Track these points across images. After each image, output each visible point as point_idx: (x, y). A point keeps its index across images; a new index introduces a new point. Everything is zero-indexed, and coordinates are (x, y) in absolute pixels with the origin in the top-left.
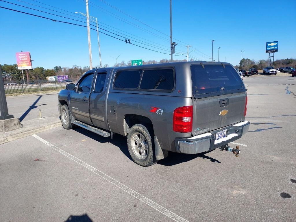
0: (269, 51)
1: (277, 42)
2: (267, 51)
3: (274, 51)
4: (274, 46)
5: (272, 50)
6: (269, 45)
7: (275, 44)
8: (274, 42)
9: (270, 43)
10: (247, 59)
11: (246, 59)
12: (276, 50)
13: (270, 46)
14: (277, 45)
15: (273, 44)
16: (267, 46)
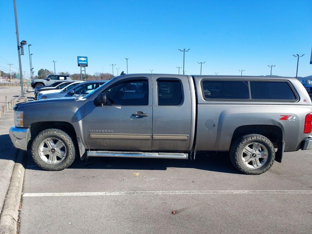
0: (81, 65)
1: (86, 58)
2: (79, 65)
3: (85, 66)
4: (84, 61)
5: (83, 64)
6: (80, 59)
7: (85, 59)
8: (84, 57)
9: (81, 57)
10: (46, 70)
11: (44, 69)
12: (87, 66)
13: (81, 61)
14: (87, 61)
15: (83, 59)
16: (78, 60)
